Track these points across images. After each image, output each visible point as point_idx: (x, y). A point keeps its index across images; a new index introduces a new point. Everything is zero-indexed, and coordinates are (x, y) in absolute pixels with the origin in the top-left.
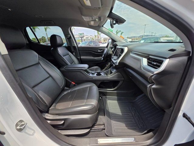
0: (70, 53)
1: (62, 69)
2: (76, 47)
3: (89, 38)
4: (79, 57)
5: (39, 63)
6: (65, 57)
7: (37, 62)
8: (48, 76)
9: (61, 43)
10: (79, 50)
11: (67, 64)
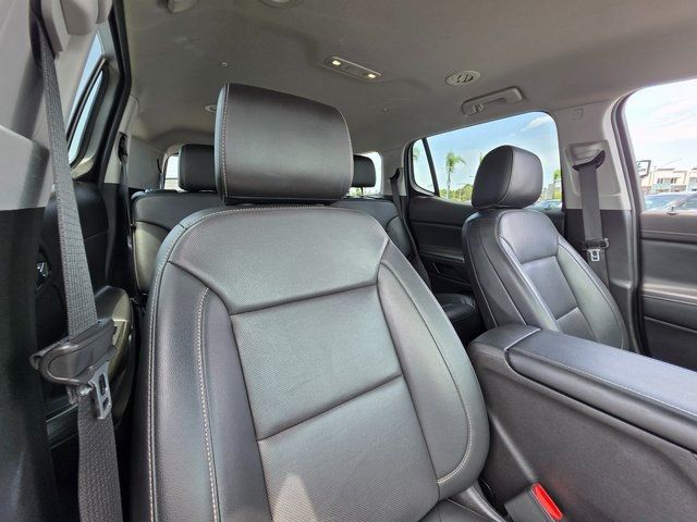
0: (567, 251)
1: (489, 351)
2: (627, 215)
3: (679, 183)
4: (626, 278)
5: (375, 284)
6: (528, 266)
7: (369, 277)
8: (392, 367)
9: (529, 190)
10: (640, 238)
11: (532, 322)
